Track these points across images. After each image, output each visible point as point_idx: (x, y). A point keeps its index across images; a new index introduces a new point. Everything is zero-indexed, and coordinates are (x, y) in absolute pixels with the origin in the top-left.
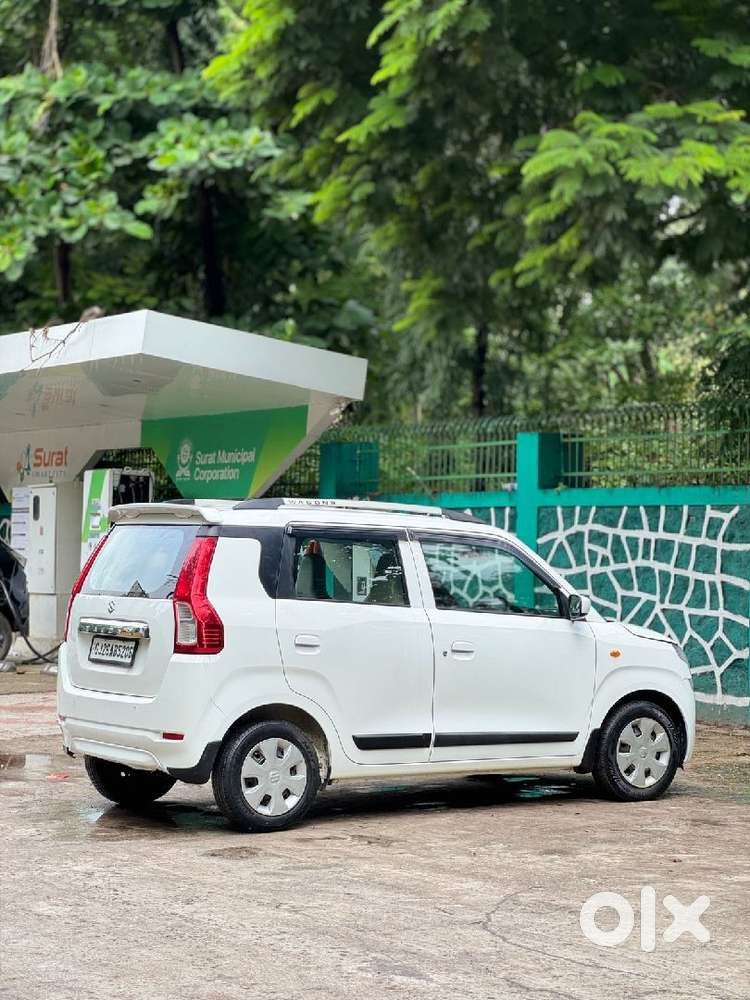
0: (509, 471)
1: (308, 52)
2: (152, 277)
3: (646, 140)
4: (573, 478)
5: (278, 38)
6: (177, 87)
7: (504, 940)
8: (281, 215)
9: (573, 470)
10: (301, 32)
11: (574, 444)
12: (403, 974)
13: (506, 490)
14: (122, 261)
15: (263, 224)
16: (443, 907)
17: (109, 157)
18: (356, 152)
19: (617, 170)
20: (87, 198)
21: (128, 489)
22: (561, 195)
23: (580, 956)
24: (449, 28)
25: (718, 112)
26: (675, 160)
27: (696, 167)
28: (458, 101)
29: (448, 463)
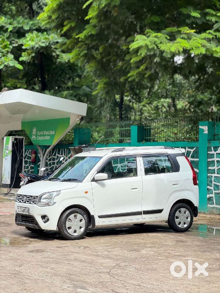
0: (129, 137)
1: (67, 11)
2: (25, 79)
3: (166, 38)
4: (148, 139)
5: (58, 7)
6: (31, 23)
7: (114, 277)
8: (63, 61)
9: (148, 137)
10: (65, 5)
11: (148, 129)
12: (81, 288)
13: (128, 143)
14: (18, 75)
15: (57, 63)
16: (97, 268)
17: (11, 44)
18: (81, 41)
19: (157, 47)
20: (4, 56)
21: (17, 142)
22: (141, 54)
23: (135, 283)
24: (107, 4)
25: (188, 30)
26: (175, 44)
27: (181, 46)
28: (112, 26)
29: (111, 134)
